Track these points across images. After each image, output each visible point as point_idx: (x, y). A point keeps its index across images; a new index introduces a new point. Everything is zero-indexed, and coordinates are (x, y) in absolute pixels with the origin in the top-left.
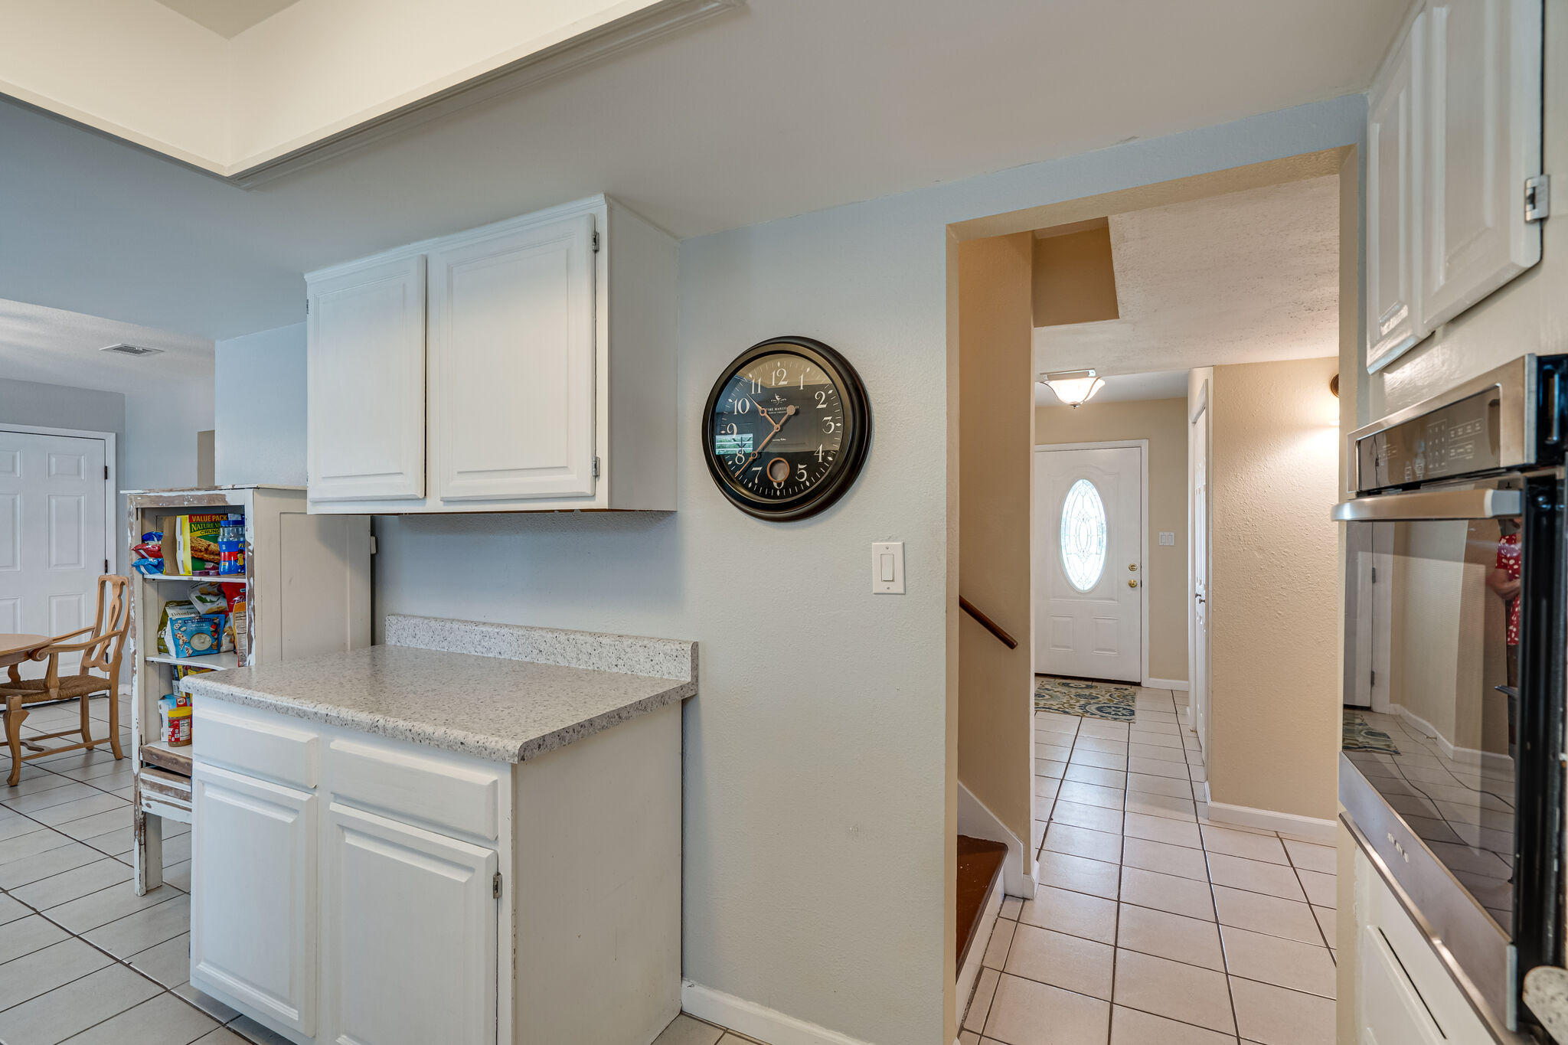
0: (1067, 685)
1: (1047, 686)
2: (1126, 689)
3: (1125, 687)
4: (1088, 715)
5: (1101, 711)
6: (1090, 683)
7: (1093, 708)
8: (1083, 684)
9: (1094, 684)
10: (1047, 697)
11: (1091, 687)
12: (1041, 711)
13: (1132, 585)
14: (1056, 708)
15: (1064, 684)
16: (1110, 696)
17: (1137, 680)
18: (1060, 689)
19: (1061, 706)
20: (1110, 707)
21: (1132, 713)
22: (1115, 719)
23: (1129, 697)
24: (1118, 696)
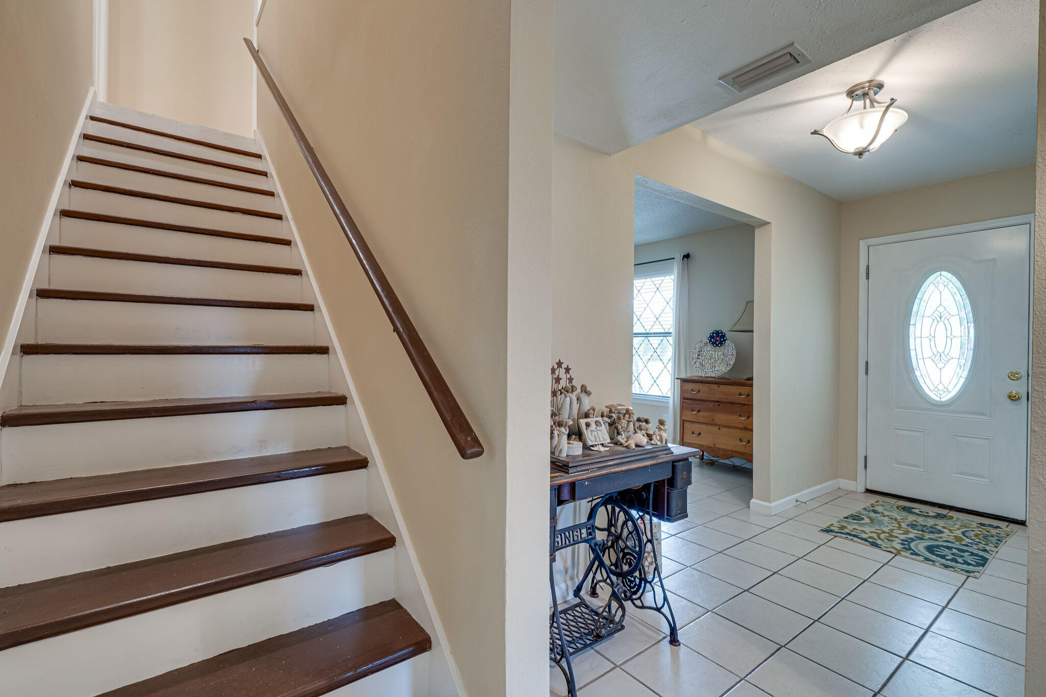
0: (908, 510)
1: (879, 509)
2: (997, 527)
3: (995, 523)
4: (908, 554)
5: (932, 553)
6: (944, 512)
7: (921, 546)
8: (932, 511)
9: (952, 513)
10: (867, 520)
11: (943, 517)
12: (841, 537)
13: (1013, 398)
14: (864, 536)
15: (905, 509)
16: (963, 533)
17: (1021, 517)
18: (895, 514)
19: (875, 536)
20: (949, 548)
21: (983, 562)
22: (946, 567)
23: (994, 540)
24: (976, 535)
